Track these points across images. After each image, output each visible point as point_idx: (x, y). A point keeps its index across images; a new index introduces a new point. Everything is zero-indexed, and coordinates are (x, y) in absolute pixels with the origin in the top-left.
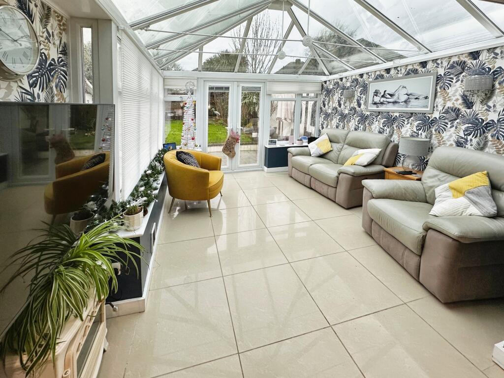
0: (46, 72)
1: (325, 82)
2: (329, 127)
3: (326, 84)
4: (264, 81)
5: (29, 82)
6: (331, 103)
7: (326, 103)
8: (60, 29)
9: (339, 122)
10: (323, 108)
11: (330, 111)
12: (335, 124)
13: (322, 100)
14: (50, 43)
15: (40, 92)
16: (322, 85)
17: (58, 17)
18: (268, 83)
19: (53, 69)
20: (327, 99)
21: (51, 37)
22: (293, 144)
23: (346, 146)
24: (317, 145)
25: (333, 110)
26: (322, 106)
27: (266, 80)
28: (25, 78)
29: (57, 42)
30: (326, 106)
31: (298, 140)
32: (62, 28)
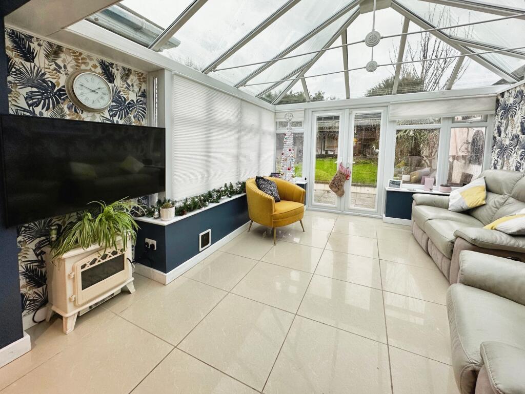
0: (125, 108)
1: (503, 94)
2: (505, 168)
3: (503, 97)
4: (386, 104)
5: (109, 114)
6: (509, 128)
7: (502, 129)
8: (140, 81)
9: (521, 160)
10: (498, 137)
11: (507, 142)
12: (515, 164)
13: (496, 125)
14: (129, 90)
15: (119, 120)
16: (498, 101)
17: (138, 74)
18: (391, 106)
19: (132, 107)
20: (504, 121)
21: (131, 87)
22: (431, 190)
23: (511, 200)
24: (461, 193)
25: (513, 139)
26: (496, 135)
27: (389, 103)
28: (107, 111)
29: (137, 89)
30: (503, 135)
31: (442, 185)
32: (142, 80)
